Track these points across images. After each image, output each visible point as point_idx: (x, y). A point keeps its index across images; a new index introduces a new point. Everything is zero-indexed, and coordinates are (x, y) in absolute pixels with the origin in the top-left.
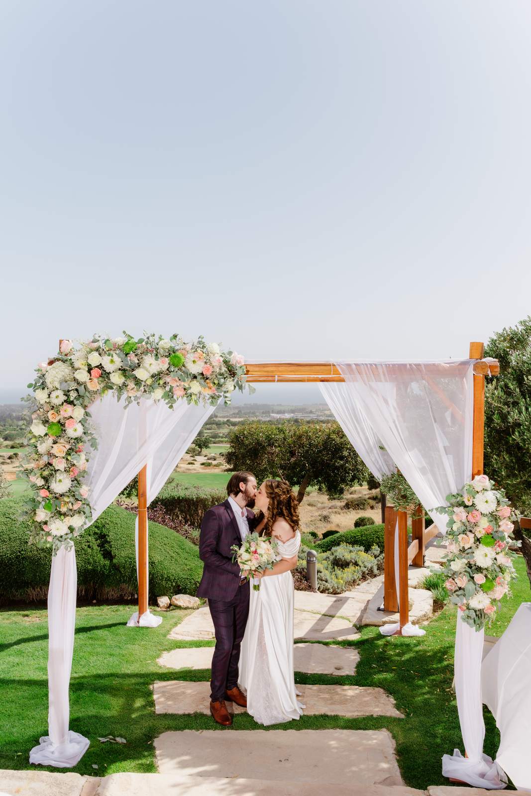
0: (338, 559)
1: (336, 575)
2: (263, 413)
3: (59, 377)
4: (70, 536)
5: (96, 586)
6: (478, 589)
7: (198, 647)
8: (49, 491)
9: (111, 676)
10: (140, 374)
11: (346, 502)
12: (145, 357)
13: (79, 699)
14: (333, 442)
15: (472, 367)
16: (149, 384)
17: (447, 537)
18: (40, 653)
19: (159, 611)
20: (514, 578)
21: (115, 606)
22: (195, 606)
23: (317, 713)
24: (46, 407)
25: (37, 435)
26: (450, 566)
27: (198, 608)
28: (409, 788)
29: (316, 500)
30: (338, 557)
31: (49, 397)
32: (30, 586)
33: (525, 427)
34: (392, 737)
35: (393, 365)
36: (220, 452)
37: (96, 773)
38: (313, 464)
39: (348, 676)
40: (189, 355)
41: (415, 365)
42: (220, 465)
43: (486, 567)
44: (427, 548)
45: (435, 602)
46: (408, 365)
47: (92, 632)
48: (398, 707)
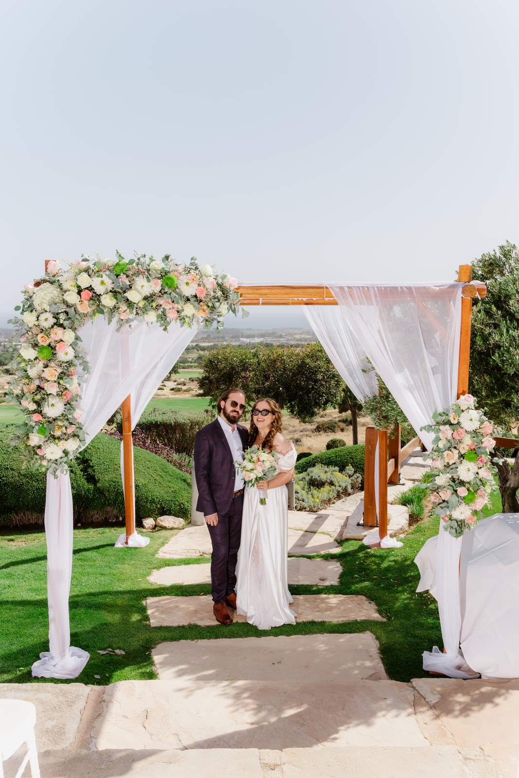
0: (314, 479)
1: (312, 494)
2: (232, 337)
3: (47, 299)
4: (65, 459)
5: (80, 510)
6: (460, 501)
7: (187, 564)
8: (42, 416)
9: (104, 594)
10: (132, 296)
11: (317, 425)
12: (136, 279)
13: (75, 616)
14: (308, 366)
15: (460, 290)
16: (141, 306)
17: (433, 454)
18: (30, 575)
19: (145, 532)
20: (494, 490)
21: (101, 529)
22: (180, 526)
23: (305, 620)
24: (35, 330)
25: (27, 358)
26: (435, 480)
27: (183, 529)
28: (394, 682)
29: (287, 423)
30: (314, 477)
31: (38, 320)
32: (13, 512)
33: (505, 348)
34: (376, 638)
35: (386, 288)
36: (190, 377)
37: (99, 682)
38: (287, 387)
39: (332, 586)
40: (182, 277)
41: (406, 287)
42: (190, 390)
43: (469, 481)
44: (402, 466)
45: (411, 516)
46: (399, 288)
47: (80, 554)
48: (380, 612)
